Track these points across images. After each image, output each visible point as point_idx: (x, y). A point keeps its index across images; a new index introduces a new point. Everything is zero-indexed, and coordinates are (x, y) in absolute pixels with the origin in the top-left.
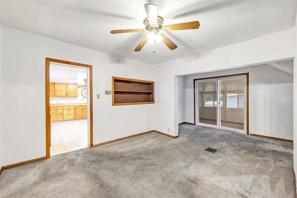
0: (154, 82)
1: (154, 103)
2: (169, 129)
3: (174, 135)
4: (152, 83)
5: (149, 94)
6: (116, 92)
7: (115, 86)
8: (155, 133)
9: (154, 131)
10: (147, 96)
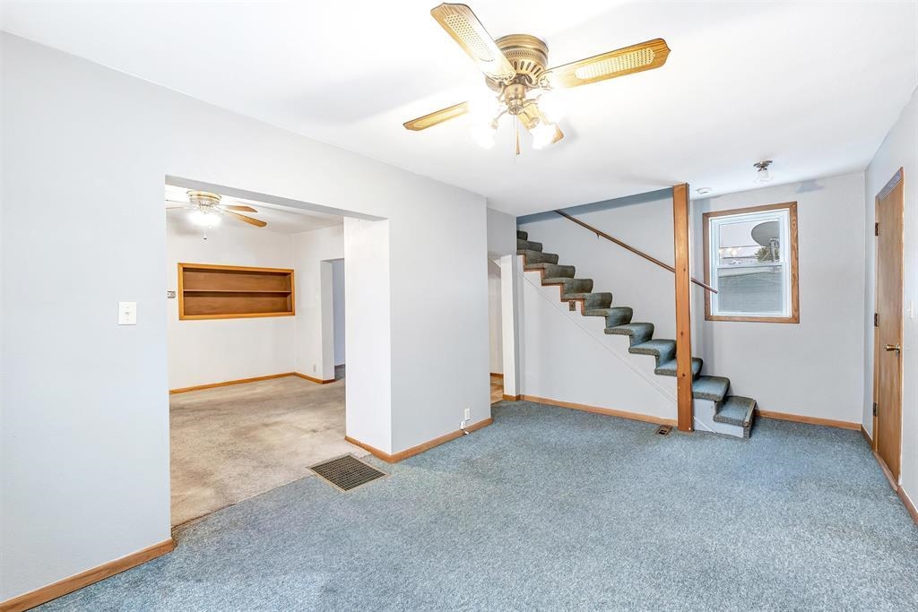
0: (293, 271)
1: (294, 314)
2: (315, 367)
3: (321, 378)
4: (290, 274)
5: (285, 295)
6: (186, 294)
7: (185, 282)
8: (295, 377)
9: (294, 374)
10: (279, 300)
